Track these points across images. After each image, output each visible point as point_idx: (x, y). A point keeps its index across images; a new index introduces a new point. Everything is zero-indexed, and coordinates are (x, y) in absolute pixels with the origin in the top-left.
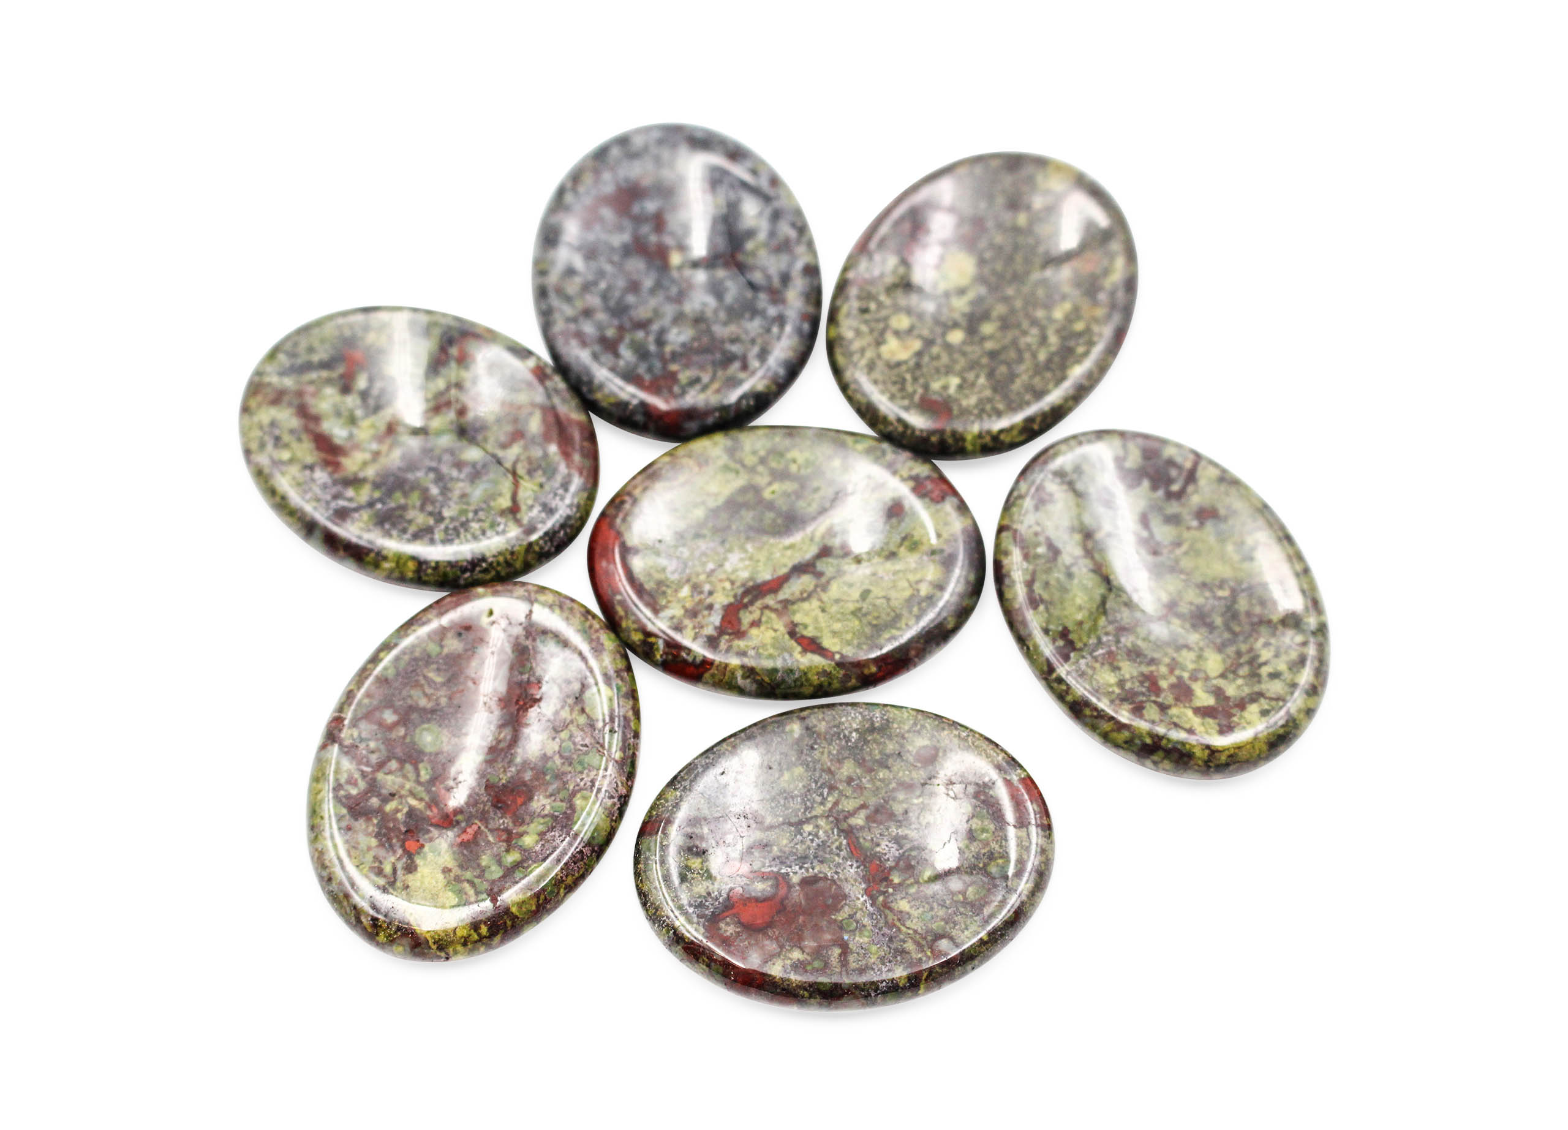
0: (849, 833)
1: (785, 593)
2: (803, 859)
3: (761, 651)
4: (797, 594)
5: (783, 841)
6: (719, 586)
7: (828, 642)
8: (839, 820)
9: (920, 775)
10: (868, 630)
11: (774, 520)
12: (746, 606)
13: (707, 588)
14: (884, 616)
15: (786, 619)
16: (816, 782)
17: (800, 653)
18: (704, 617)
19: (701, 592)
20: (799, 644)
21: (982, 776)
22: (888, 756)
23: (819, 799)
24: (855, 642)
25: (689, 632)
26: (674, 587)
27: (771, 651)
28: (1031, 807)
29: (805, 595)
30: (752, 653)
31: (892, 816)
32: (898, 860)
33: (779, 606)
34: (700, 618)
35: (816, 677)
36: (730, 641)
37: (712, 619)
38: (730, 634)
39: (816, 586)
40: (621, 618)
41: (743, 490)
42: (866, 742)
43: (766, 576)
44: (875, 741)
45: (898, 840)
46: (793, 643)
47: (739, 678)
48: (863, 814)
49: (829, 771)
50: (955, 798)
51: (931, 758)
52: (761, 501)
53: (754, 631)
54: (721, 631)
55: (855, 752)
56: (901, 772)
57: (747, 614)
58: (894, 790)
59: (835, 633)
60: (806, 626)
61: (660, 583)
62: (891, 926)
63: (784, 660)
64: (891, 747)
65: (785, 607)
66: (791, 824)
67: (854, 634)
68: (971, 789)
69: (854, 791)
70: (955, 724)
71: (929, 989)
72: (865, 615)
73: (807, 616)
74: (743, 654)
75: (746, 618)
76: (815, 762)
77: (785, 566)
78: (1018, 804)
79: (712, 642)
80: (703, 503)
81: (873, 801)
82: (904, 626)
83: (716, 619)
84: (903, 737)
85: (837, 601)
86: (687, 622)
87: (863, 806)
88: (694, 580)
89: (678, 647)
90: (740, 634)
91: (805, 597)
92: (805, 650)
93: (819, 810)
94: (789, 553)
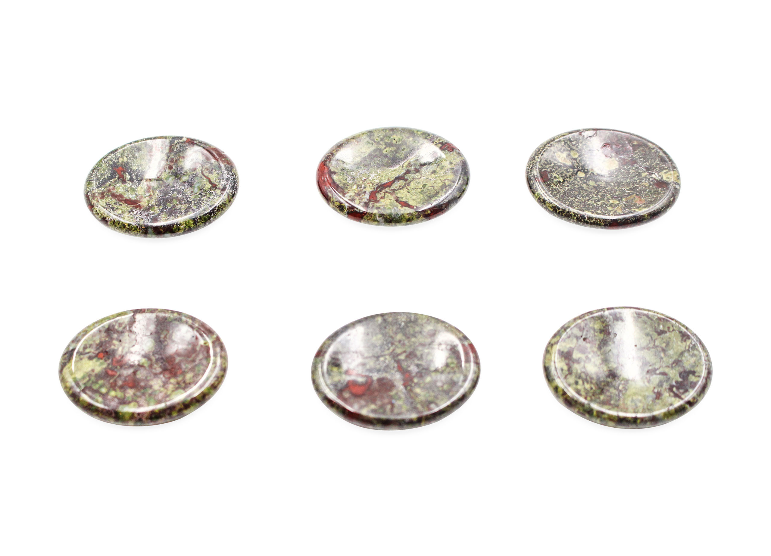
0: (398, 362)
1: (393, 187)
2: (378, 371)
3: (385, 207)
4: (398, 187)
5: (371, 364)
6: (368, 185)
7: (411, 203)
8: (394, 356)
9: (428, 340)
10: (426, 198)
11: (387, 161)
12: (378, 192)
13: (363, 186)
14: (432, 193)
15: (394, 196)
16: (386, 341)
17: (401, 207)
18: (362, 196)
19: (361, 187)
20: (400, 204)
21: (453, 342)
22: (416, 333)
23: (387, 348)
24: (422, 202)
25: (357, 201)
26: (350, 185)
27: (389, 207)
28: (472, 355)
29: (401, 187)
30: (382, 207)
31: (415, 356)
32: (417, 373)
33: (391, 191)
34: (361, 196)
35: (407, 216)
36: (373, 203)
37: (366, 196)
38: (373, 201)
39: (405, 184)
40: (330, 197)
41: (375, 151)
42: (407, 327)
43: (385, 181)
44: (411, 326)
45: (418, 366)
46: (398, 204)
47: (377, 217)
48: (404, 355)
49: (392, 337)
50: (442, 350)
51: (433, 334)
52: (382, 154)
53: (382, 200)
54: (370, 200)
55: (402, 330)
56: (421, 339)
57: (379, 194)
58: (418, 346)
59: (413, 200)
60: (402, 198)
61: (344, 184)
62: (412, 398)
63: (395, 209)
64: (417, 329)
65: (394, 192)
66: (374, 357)
67: (421, 199)
68: (449, 347)
69: (402, 345)
70: (443, 322)
71: (426, 424)
72: (425, 193)
73: (403, 195)
74: (378, 208)
75: (379, 196)
76: (386, 333)
77: (393, 177)
78: (466, 354)
79: (366, 205)
80: (360, 156)
81: (409, 350)
82: (440, 196)
83: (367, 196)
84: (422, 325)
85: (414, 189)
86: (356, 197)
87: (405, 352)
88: (358, 183)
89: (353, 207)
90: (377, 201)
91: (402, 188)
92: (402, 206)
93: (387, 352)
94: (394, 173)
